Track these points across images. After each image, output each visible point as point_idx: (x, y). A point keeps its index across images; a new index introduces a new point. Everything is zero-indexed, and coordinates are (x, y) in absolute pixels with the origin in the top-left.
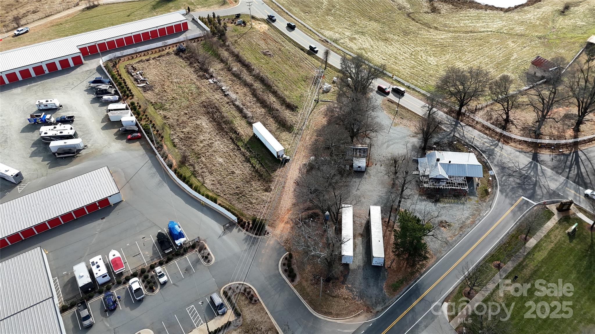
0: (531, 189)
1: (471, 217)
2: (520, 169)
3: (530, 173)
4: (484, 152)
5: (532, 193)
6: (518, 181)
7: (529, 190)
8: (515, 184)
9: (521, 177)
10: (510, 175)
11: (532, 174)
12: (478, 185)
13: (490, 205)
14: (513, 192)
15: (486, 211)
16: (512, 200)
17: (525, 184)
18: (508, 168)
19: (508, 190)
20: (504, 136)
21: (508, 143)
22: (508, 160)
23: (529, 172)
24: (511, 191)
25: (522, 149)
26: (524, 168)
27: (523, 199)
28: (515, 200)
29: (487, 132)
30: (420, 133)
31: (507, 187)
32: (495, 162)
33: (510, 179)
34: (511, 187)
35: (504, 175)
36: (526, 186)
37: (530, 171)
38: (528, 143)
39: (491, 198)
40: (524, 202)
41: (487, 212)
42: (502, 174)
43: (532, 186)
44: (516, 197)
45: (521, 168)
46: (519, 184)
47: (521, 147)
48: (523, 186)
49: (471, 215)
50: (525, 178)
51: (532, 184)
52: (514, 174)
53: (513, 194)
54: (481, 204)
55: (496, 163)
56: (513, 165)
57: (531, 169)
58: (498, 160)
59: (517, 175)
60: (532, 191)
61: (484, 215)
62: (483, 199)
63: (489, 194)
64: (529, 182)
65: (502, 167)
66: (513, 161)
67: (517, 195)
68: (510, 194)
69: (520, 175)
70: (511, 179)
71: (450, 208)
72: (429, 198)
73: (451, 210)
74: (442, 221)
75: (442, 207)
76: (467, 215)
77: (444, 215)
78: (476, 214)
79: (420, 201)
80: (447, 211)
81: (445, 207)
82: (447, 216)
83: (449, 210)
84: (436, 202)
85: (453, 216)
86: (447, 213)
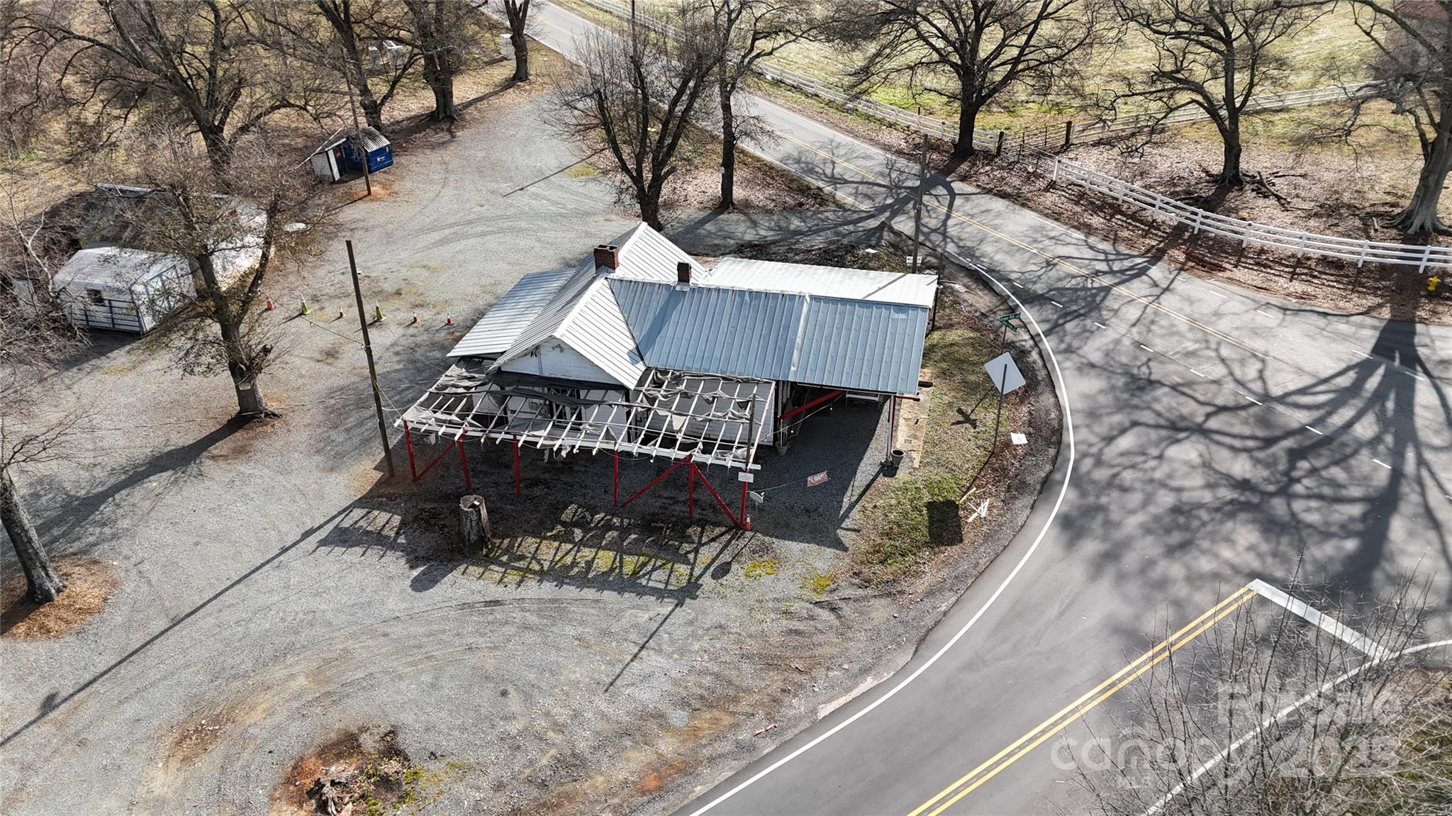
0: (1346, 531)
1: (679, 717)
2: (1266, 397)
3: (1350, 424)
4: (1031, 299)
5: (1351, 559)
6: (1241, 467)
7: (1325, 535)
8: (1210, 486)
9: (1269, 442)
10: (1177, 428)
11: (1366, 429)
12: (889, 468)
13: (929, 621)
14: (1176, 538)
15: (865, 671)
16: (1149, 602)
17: (1298, 488)
18: (1174, 387)
19: (1133, 523)
20: (1198, 238)
21: (1221, 269)
22: (1191, 346)
23: (1338, 419)
24: (1156, 527)
25: (1303, 297)
26: (1303, 391)
27: (1263, 601)
28: (1178, 604)
29: (1096, 221)
30: (596, 126)
31: (1135, 499)
32: (1093, 350)
33: (1172, 451)
34: (1166, 499)
35: (1135, 424)
36: (1298, 506)
37: (1346, 414)
38: (1351, 271)
39: (964, 566)
40: (1261, 622)
41: (869, 682)
42: (1118, 418)
43: (1356, 510)
44: (1194, 579)
45: (1276, 391)
46: (1244, 485)
47: (1297, 286)
48: (1278, 506)
49: (684, 703)
50: (1295, 455)
51: (1356, 492)
52: (1213, 424)
53: (1171, 551)
54: (847, 610)
55: (1096, 357)
56: (1219, 371)
57: (1358, 403)
58: (1117, 342)
59: (1237, 429)
60: (1351, 545)
61: (824, 711)
62: (885, 572)
63: (956, 538)
64: (1333, 483)
65: (1134, 378)
66: (1225, 352)
67: (1205, 565)
68: (1148, 547)
69: (1260, 433)
70: (1188, 451)
71: (532, 619)
72: (427, 522)
73: (530, 638)
74: (364, 729)
75: (470, 606)
76: (648, 696)
77: (427, 678)
78: (748, 691)
79: (323, 543)
80: (483, 643)
81: (496, 603)
82: (448, 688)
83: (512, 630)
84: (450, 561)
85: (504, 693)
86: (471, 659)
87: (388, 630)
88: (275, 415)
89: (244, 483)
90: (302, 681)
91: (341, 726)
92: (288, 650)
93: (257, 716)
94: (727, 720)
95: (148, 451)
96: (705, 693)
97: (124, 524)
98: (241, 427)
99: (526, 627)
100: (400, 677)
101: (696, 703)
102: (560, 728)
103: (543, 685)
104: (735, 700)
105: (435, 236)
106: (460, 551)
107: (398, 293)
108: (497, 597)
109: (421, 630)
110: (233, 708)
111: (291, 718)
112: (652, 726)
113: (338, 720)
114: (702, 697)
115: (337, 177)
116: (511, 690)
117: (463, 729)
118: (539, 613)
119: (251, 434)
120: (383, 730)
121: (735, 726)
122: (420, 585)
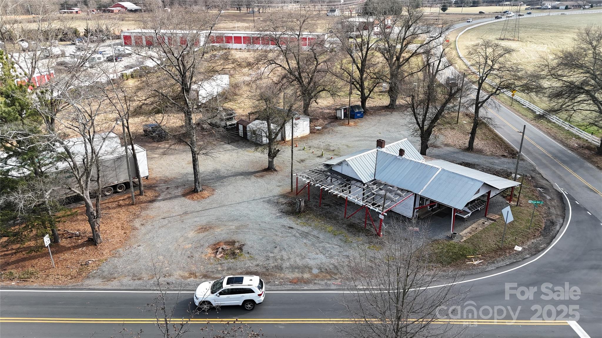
1: (316, 271)
12: (449, 238)
49: (320, 269)
61: (360, 287)
71: (297, 235)
72: (291, 205)
73: (294, 238)
74: (238, 242)
75: (285, 226)
76: (311, 263)
77: (261, 237)
78: (341, 274)
79: (264, 201)
80: (280, 235)
81: (292, 228)
82: (264, 241)
83: (290, 235)
84: (289, 215)
85: (276, 247)
86: (275, 237)
87: (261, 224)
88: (276, 171)
89: (256, 183)
90: (234, 227)
91: (234, 239)
92: (237, 219)
93: (219, 230)
94: (329, 277)
95: (242, 170)
96: (328, 269)
97: (225, 183)
98: (266, 171)
99: (294, 236)
100: (255, 235)
101: (323, 270)
102: (282, 259)
103: (287, 250)
104: (336, 274)
105: (358, 139)
106: (293, 213)
107: (333, 151)
108: (293, 227)
109: (268, 227)
110: (215, 227)
111: (225, 233)
112: (307, 270)
113: (235, 238)
114: (326, 269)
115: (343, 118)
116: (278, 248)
117: (259, 250)
118: (300, 234)
119: (268, 173)
120: (242, 243)
121: (330, 280)
122: (277, 217)
